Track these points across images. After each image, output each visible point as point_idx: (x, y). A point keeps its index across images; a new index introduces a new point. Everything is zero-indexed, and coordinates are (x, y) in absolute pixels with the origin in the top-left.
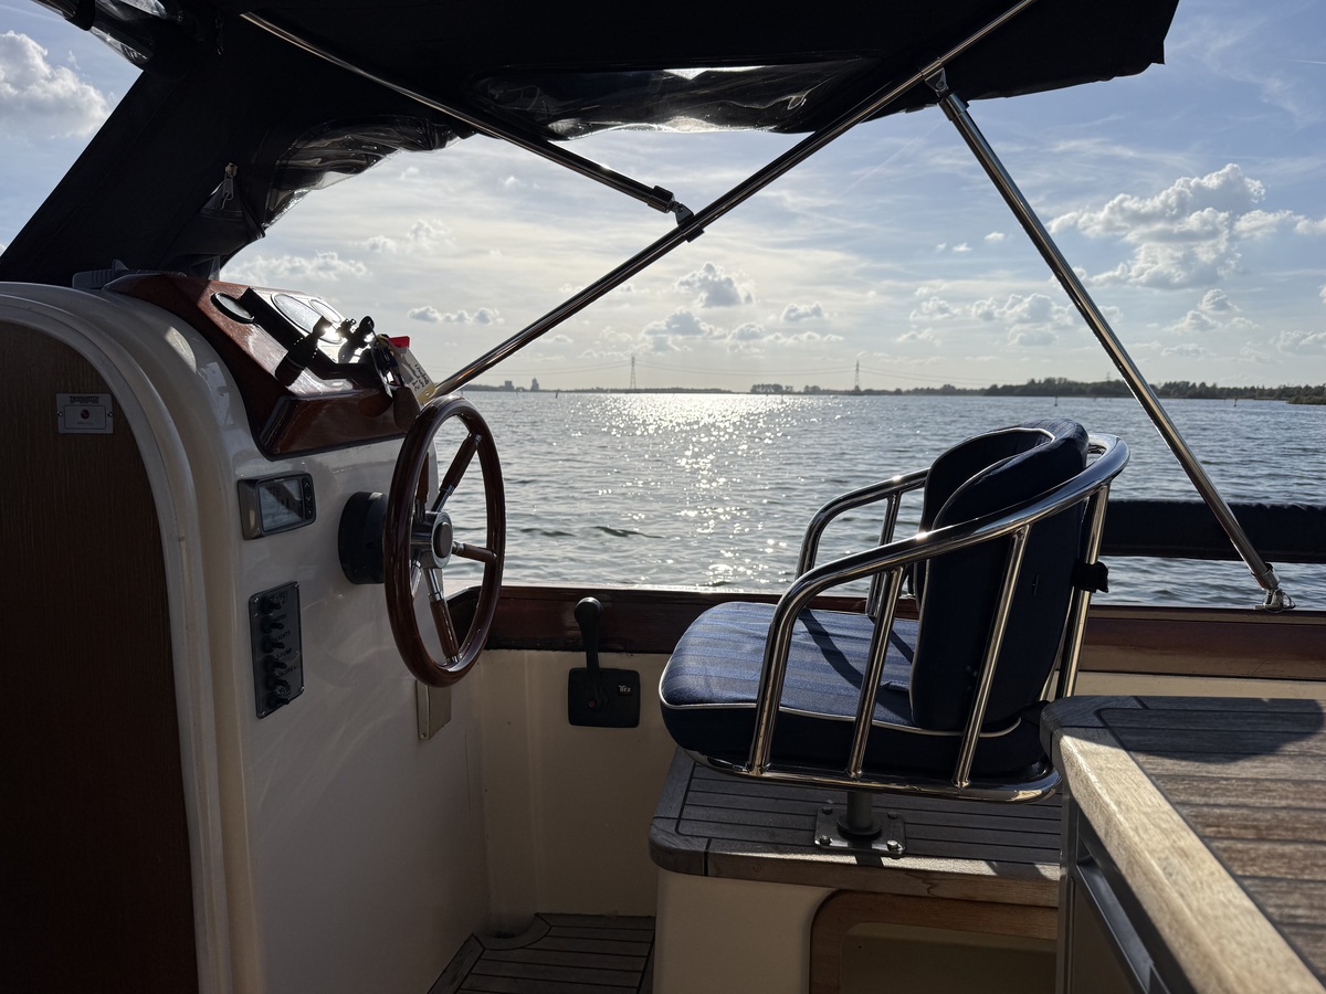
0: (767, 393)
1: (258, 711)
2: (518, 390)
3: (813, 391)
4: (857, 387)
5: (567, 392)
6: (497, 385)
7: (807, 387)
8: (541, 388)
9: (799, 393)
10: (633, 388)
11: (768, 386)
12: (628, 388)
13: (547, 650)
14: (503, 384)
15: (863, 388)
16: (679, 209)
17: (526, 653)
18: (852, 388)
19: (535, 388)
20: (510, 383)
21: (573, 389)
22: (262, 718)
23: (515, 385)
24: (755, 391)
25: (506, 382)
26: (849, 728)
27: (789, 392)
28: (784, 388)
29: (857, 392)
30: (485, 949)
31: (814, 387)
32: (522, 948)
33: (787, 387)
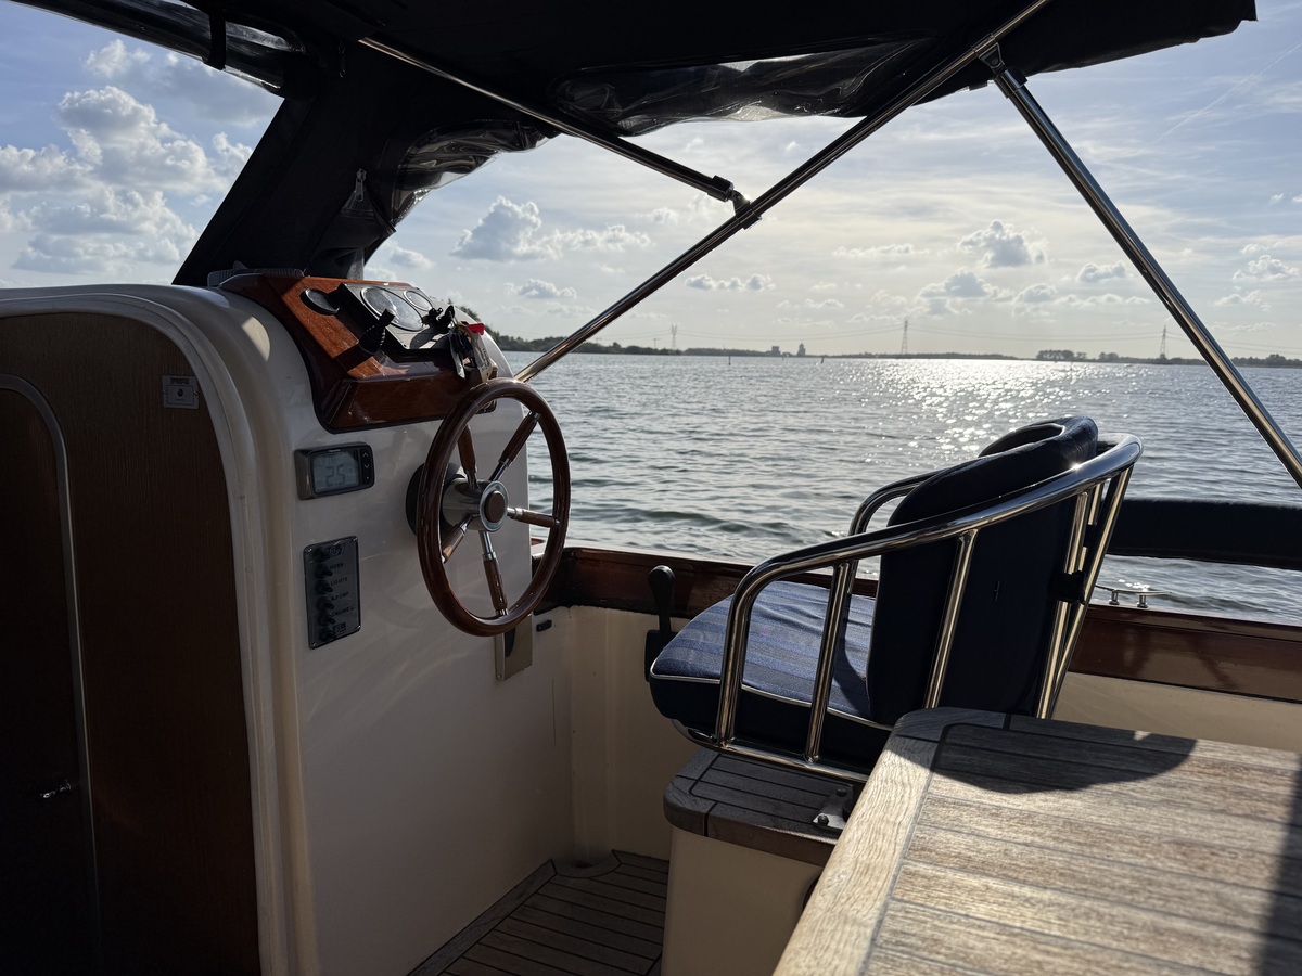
0: (1055, 360)
1: (310, 643)
2: (785, 355)
3: (1111, 359)
4: (1163, 355)
5: (834, 357)
6: (764, 350)
7: (1103, 354)
8: (807, 353)
9: (1093, 361)
10: (904, 353)
11: (1058, 352)
12: (898, 352)
13: (629, 610)
14: (770, 349)
15: (1169, 357)
16: (736, 197)
17: (608, 611)
18: (1156, 356)
19: (802, 353)
20: (777, 348)
21: (840, 354)
22: (314, 648)
23: (782, 350)
24: (1041, 357)
25: (774, 348)
26: (804, 713)
27: (1081, 359)
28: (1076, 355)
29: (1162, 361)
30: (556, 874)
31: (1111, 355)
32: (589, 878)
33: (1080, 354)
